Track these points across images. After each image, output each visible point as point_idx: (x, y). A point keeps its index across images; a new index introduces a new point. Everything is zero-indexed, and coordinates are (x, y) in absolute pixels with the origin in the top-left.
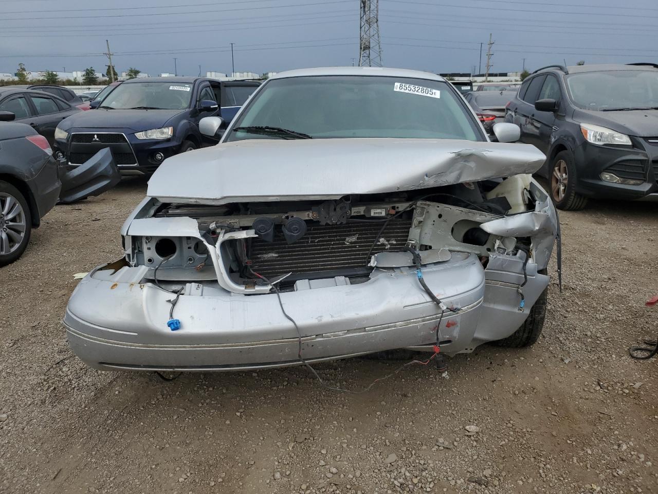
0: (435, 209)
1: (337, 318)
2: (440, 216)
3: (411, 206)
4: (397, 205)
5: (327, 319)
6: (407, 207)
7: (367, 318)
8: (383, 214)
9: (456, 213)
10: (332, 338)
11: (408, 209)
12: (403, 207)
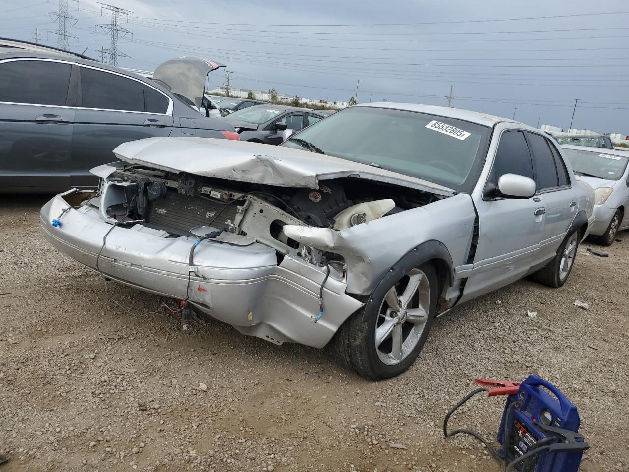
0: (258, 204)
1: (127, 252)
2: (262, 211)
3: (243, 197)
4: (234, 193)
5: (122, 250)
6: (240, 198)
7: (144, 259)
8: (219, 197)
9: (275, 213)
10: (121, 265)
11: (241, 199)
12: (237, 196)
